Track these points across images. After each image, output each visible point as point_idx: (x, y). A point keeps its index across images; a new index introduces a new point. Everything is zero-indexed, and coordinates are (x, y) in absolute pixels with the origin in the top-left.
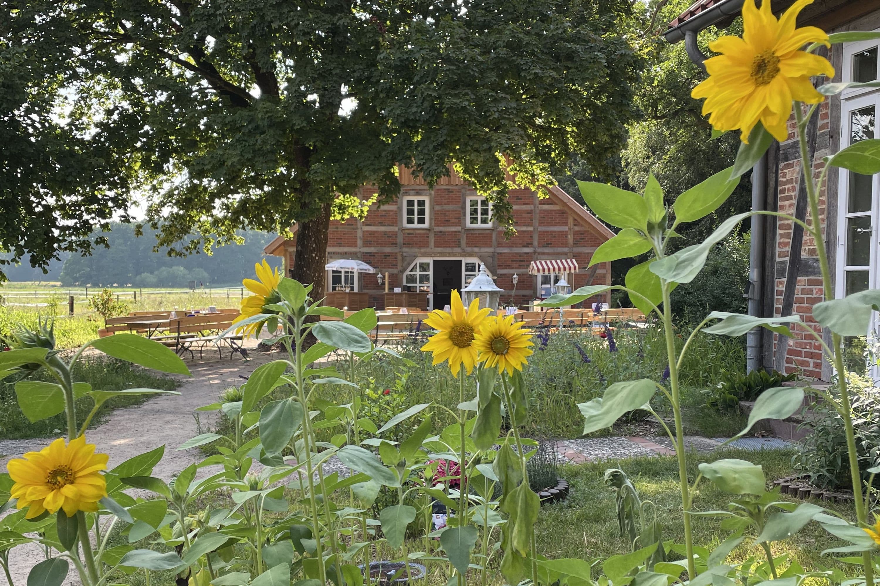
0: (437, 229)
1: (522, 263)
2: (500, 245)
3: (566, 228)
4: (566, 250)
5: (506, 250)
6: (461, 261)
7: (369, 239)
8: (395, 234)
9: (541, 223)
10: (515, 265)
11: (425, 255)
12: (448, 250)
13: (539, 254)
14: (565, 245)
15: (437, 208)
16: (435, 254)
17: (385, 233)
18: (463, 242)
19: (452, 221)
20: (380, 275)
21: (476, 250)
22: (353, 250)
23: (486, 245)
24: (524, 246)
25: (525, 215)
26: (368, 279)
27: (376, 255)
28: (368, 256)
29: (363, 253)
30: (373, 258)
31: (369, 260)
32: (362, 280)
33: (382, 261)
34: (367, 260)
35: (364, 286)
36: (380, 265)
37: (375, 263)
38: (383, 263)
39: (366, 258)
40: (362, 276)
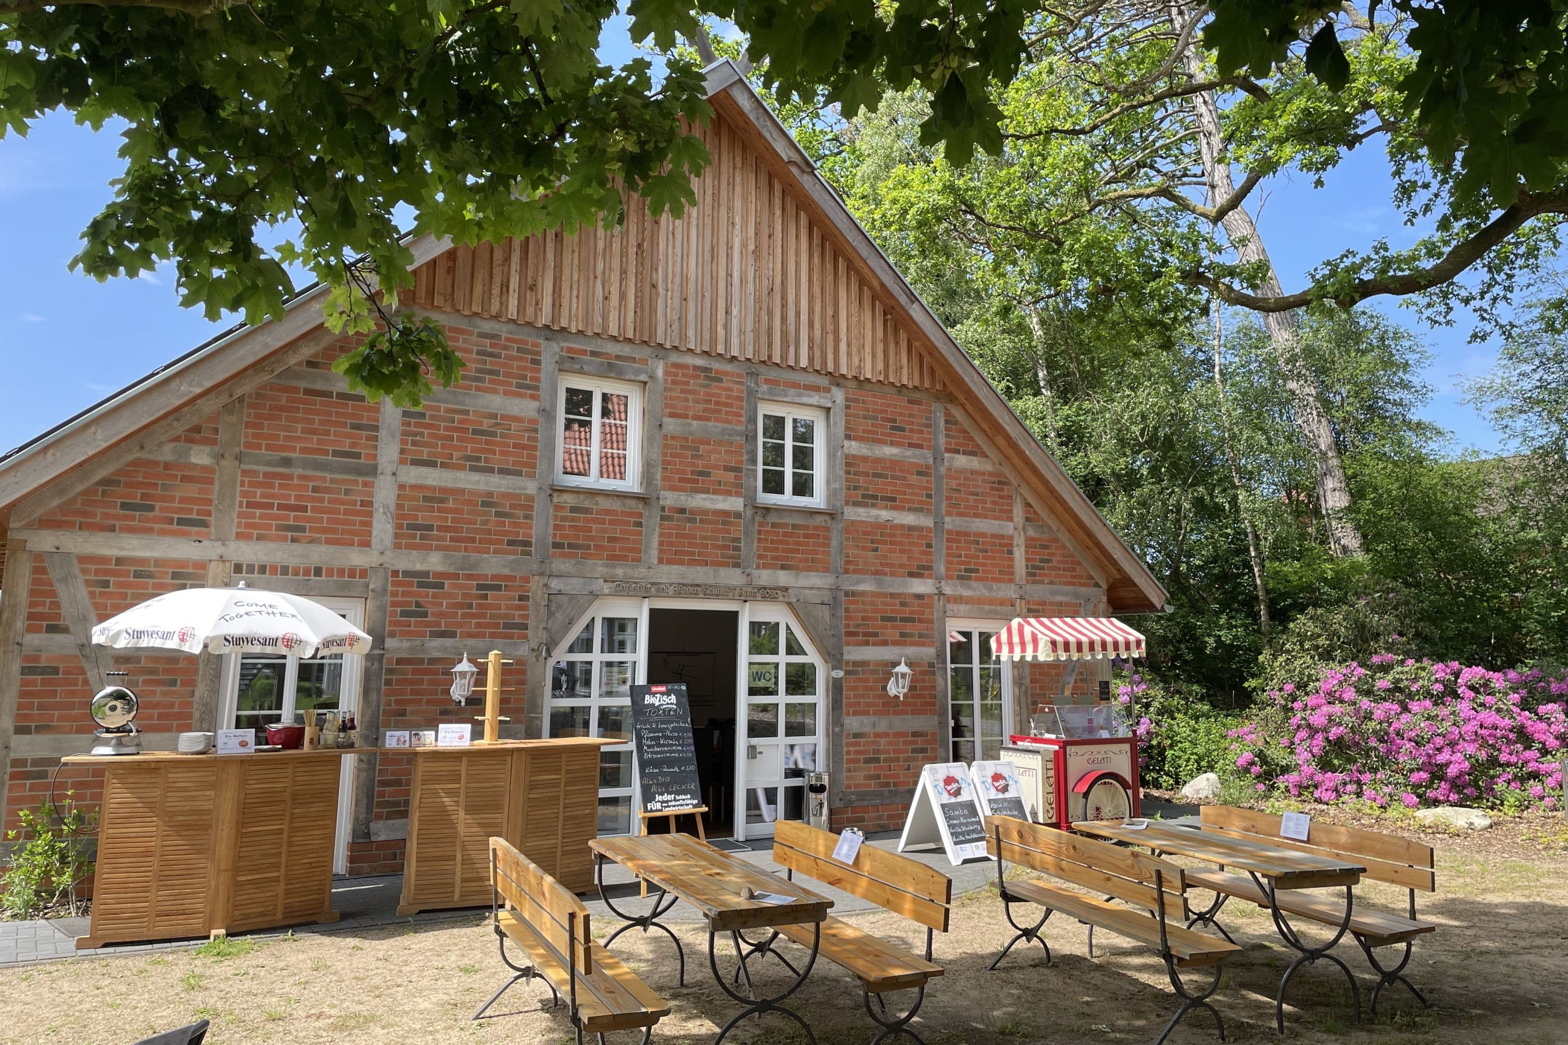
0: (670, 499)
1: (909, 628)
2: (850, 567)
3: (1008, 528)
4: (1010, 591)
5: (867, 586)
6: (736, 614)
7: (422, 518)
8: (527, 505)
9: (954, 508)
10: (891, 633)
11: (625, 589)
12: (701, 574)
13: (949, 599)
14: (1007, 575)
15: (672, 426)
16: (659, 590)
17: (488, 501)
18: (749, 548)
19: (719, 474)
20: (464, 666)
21: (783, 578)
22: (356, 558)
23: (811, 565)
24: (912, 575)
25: (913, 479)
26: (406, 680)
27: (446, 582)
28: (412, 586)
29: (395, 573)
30: (435, 596)
31: (418, 605)
32: (383, 688)
33: (470, 606)
34: (409, 604)
35: (387, 713)
36: (460, 625)
37: (442, 614)
38: (473, 616)
39: (404, 594)
40: (381, 668)
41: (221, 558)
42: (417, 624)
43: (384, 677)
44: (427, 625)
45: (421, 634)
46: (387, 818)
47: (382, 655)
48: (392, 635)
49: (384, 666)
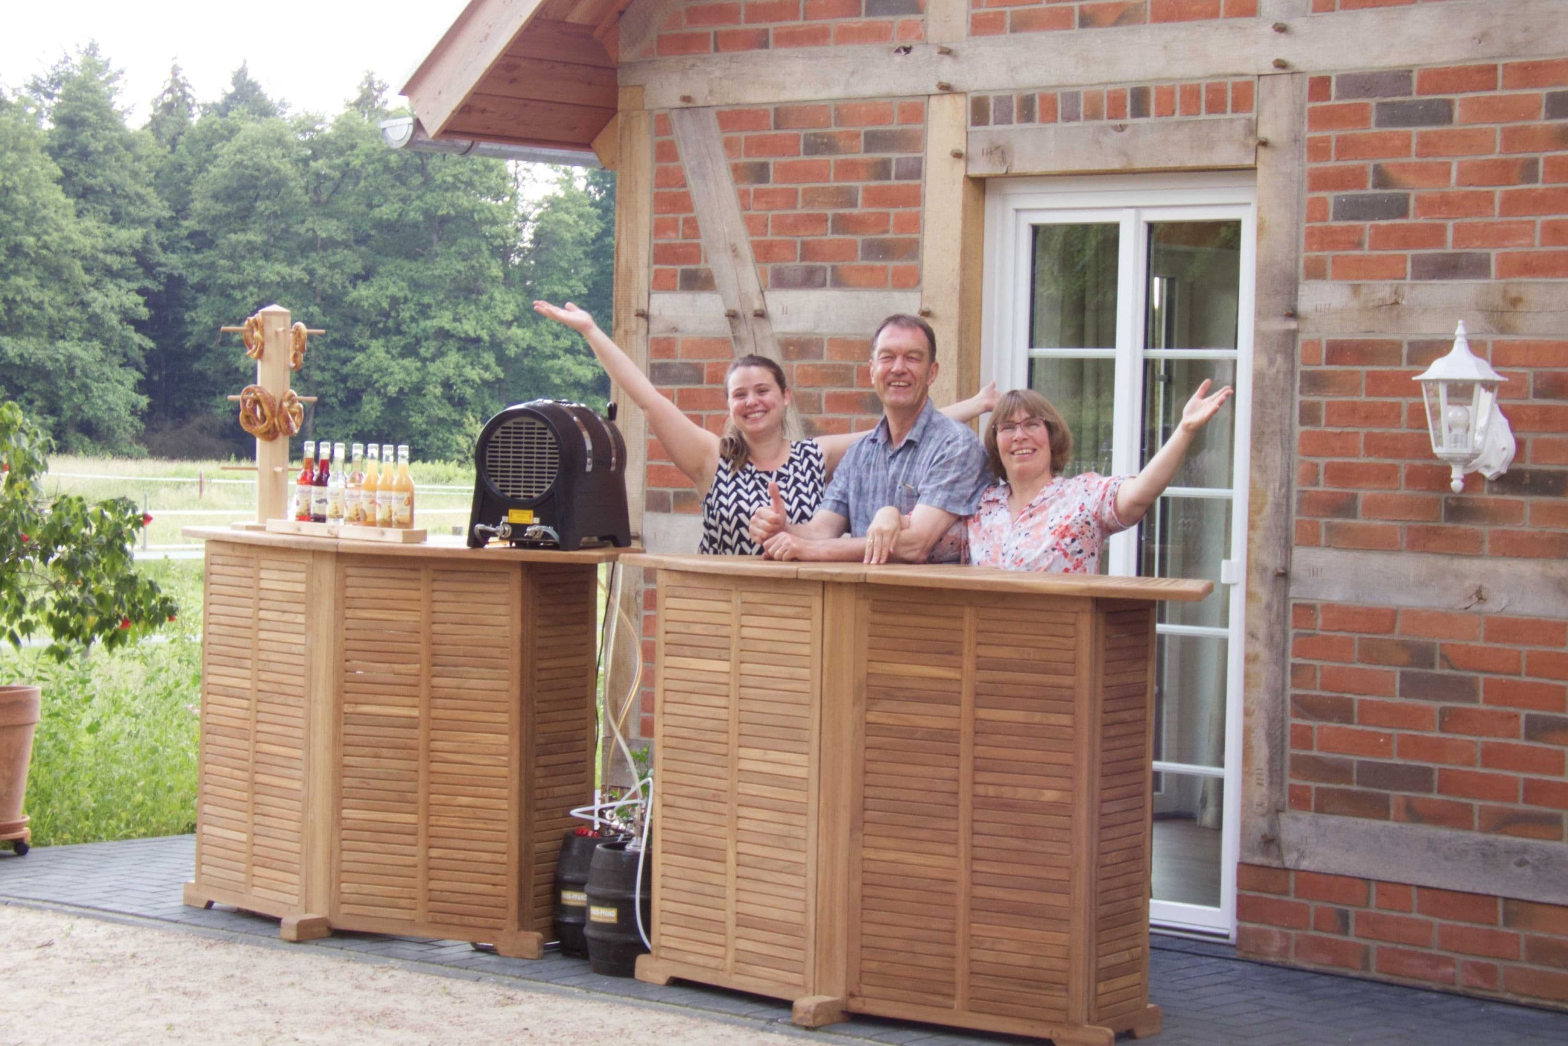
22: (1223, 51)
26: (1353, 409)
27: (1457, 98)
28: (1363, 121)
29: (1319, 86)
30: (1427, 146)
31: (1382, 179)
32: (1298, 429)
33: (1529, 171)
34: (1354, 178)
35: (1310, 503)
36: (1503, 235)
37: (1447, 204)
38: (1539, 203)
39: (1346, 147)
40: (1292, 372)
41: (946, 89)
42: (1383, 238)
43: (1298, 398)
44: (1406, 238)
45: (1390, 270)
46: (1320, 809)
47: (1293, 334)
48: (1316, 272)
49: (1300, 368)
